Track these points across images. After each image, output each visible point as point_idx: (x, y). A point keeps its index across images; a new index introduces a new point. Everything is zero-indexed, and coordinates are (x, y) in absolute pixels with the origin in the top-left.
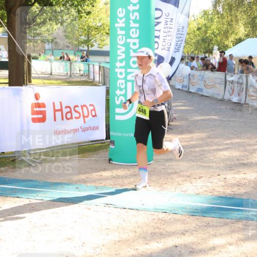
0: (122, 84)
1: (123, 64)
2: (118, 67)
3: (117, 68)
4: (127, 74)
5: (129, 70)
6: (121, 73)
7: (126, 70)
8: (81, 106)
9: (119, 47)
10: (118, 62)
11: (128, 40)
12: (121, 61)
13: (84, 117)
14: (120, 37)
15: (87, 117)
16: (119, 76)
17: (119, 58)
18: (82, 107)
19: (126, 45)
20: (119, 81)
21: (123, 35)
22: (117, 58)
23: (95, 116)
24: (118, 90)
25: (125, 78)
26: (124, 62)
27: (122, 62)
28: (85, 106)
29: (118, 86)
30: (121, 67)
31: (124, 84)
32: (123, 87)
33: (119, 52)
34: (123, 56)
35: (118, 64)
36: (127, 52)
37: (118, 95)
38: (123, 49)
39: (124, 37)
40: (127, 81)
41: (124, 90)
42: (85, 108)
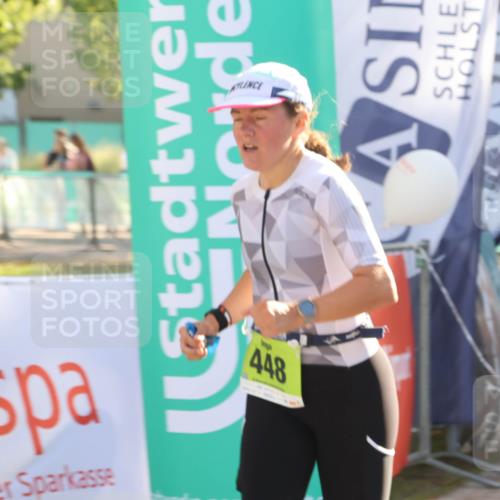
0: (187, 260)
1: (186, 164)
2: (164, 179)
3: (156, 180)
4: (207, 208)
5: (214, 193)
6: (178, 209)
7: (200, 194)
8: (18, 370)
9: (160, 82)
10: (162, 154)
11: (203, 50)
12: (175, 149)
13: (34, 423)
14: (163, 35)
15: (50, 423)
16: (171, 222)
17: (164, 136)
18: (22, 377)
19: (195, 72)
20: (173, 248)
21: (174, 25)
22: (154, 138)
23: (93, 417)
24: (171, 287)
25: (199, 231)
26: (189, 153)
27: (180, 156)
28: (34, 370)
29: (170, 271)
30: (176, 180)
31: (196, 261)
32: (190, 272)
33: (162, 108)
34: (183, 126)
35: (162, 166)
36: (199, 107)
37: (173, 313)
38: (181, 92)
39: (181, 34)
40: (207, 245)
41: (198, 288)
42: (35, 382)
